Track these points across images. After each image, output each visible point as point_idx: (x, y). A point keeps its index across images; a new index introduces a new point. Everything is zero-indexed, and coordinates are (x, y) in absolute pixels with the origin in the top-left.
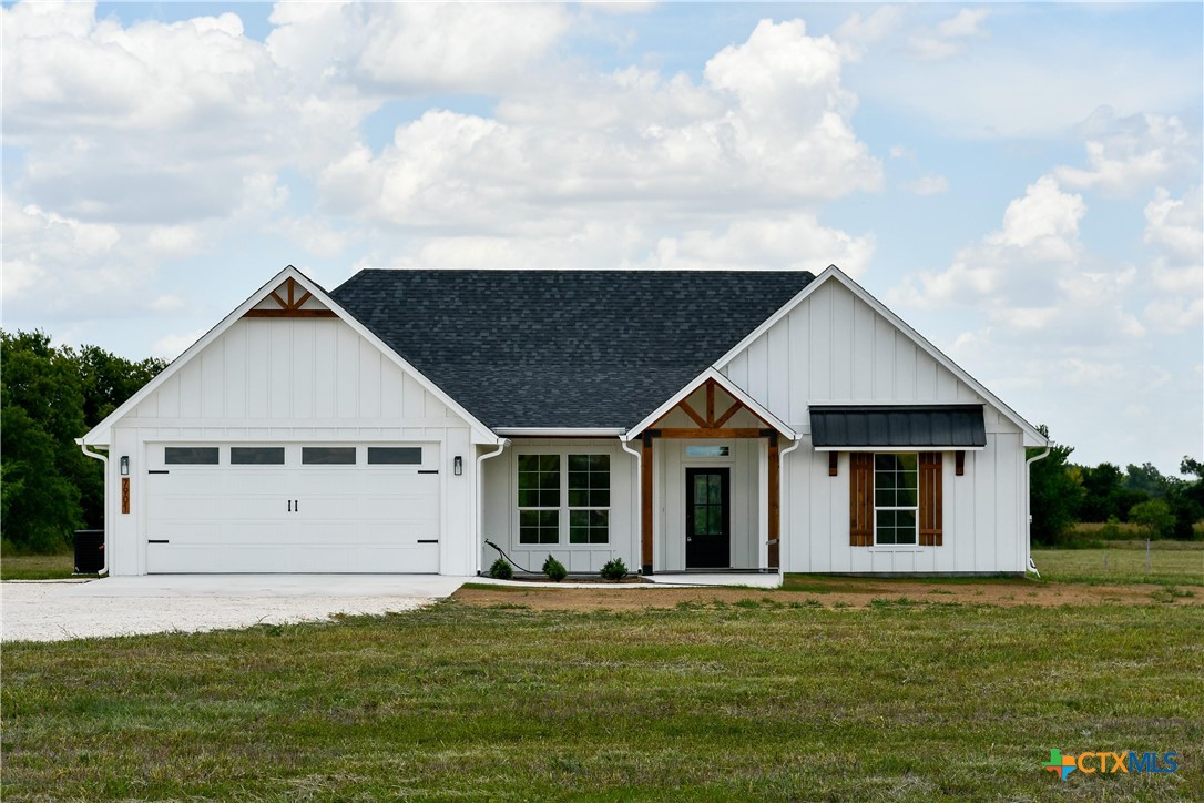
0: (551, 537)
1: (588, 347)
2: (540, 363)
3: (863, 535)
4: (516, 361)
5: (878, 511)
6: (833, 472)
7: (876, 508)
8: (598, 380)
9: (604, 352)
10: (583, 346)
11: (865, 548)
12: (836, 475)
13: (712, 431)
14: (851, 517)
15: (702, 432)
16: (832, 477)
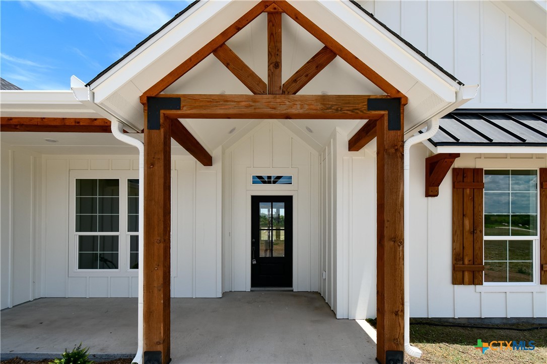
3: (471, 271)
5: (487, 242)
6: (433, 190)
7: (486, 238)
11: (472, 287)
12: (437, 195)
13: (278, 100)
14: (454, 249)
15: (258, 102)
16: (430, 198)
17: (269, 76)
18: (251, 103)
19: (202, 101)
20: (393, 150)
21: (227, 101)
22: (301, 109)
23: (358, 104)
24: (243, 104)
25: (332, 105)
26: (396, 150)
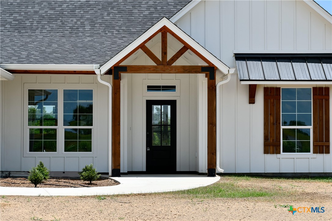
0: (52, 147)
1: (82, 23)
2: (50, 32)
3: (274, 146)
4: (34, 31)
5: (283, 129)
6: (252, 100)
7: (282, 127)
8: (86, 40)
9: (93, 27)
10: (79, 23)
11: (275, 155)
12: (254, 103)
13: (166, 68)
14: (265, 133)
15: (158, 68)
16: (251, 104)
17: (162, 58)
18: (155, 69)
19: (135, 68)
20: (211, 88)
21: (145, 68)
22: (175, 71)
23: (198, 69)
24: (152, 69)
25: (187, 70)
26: (213, 88)
